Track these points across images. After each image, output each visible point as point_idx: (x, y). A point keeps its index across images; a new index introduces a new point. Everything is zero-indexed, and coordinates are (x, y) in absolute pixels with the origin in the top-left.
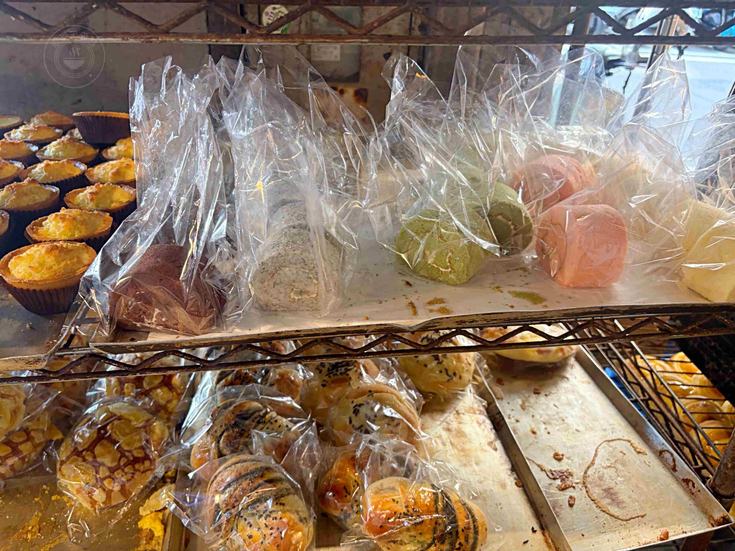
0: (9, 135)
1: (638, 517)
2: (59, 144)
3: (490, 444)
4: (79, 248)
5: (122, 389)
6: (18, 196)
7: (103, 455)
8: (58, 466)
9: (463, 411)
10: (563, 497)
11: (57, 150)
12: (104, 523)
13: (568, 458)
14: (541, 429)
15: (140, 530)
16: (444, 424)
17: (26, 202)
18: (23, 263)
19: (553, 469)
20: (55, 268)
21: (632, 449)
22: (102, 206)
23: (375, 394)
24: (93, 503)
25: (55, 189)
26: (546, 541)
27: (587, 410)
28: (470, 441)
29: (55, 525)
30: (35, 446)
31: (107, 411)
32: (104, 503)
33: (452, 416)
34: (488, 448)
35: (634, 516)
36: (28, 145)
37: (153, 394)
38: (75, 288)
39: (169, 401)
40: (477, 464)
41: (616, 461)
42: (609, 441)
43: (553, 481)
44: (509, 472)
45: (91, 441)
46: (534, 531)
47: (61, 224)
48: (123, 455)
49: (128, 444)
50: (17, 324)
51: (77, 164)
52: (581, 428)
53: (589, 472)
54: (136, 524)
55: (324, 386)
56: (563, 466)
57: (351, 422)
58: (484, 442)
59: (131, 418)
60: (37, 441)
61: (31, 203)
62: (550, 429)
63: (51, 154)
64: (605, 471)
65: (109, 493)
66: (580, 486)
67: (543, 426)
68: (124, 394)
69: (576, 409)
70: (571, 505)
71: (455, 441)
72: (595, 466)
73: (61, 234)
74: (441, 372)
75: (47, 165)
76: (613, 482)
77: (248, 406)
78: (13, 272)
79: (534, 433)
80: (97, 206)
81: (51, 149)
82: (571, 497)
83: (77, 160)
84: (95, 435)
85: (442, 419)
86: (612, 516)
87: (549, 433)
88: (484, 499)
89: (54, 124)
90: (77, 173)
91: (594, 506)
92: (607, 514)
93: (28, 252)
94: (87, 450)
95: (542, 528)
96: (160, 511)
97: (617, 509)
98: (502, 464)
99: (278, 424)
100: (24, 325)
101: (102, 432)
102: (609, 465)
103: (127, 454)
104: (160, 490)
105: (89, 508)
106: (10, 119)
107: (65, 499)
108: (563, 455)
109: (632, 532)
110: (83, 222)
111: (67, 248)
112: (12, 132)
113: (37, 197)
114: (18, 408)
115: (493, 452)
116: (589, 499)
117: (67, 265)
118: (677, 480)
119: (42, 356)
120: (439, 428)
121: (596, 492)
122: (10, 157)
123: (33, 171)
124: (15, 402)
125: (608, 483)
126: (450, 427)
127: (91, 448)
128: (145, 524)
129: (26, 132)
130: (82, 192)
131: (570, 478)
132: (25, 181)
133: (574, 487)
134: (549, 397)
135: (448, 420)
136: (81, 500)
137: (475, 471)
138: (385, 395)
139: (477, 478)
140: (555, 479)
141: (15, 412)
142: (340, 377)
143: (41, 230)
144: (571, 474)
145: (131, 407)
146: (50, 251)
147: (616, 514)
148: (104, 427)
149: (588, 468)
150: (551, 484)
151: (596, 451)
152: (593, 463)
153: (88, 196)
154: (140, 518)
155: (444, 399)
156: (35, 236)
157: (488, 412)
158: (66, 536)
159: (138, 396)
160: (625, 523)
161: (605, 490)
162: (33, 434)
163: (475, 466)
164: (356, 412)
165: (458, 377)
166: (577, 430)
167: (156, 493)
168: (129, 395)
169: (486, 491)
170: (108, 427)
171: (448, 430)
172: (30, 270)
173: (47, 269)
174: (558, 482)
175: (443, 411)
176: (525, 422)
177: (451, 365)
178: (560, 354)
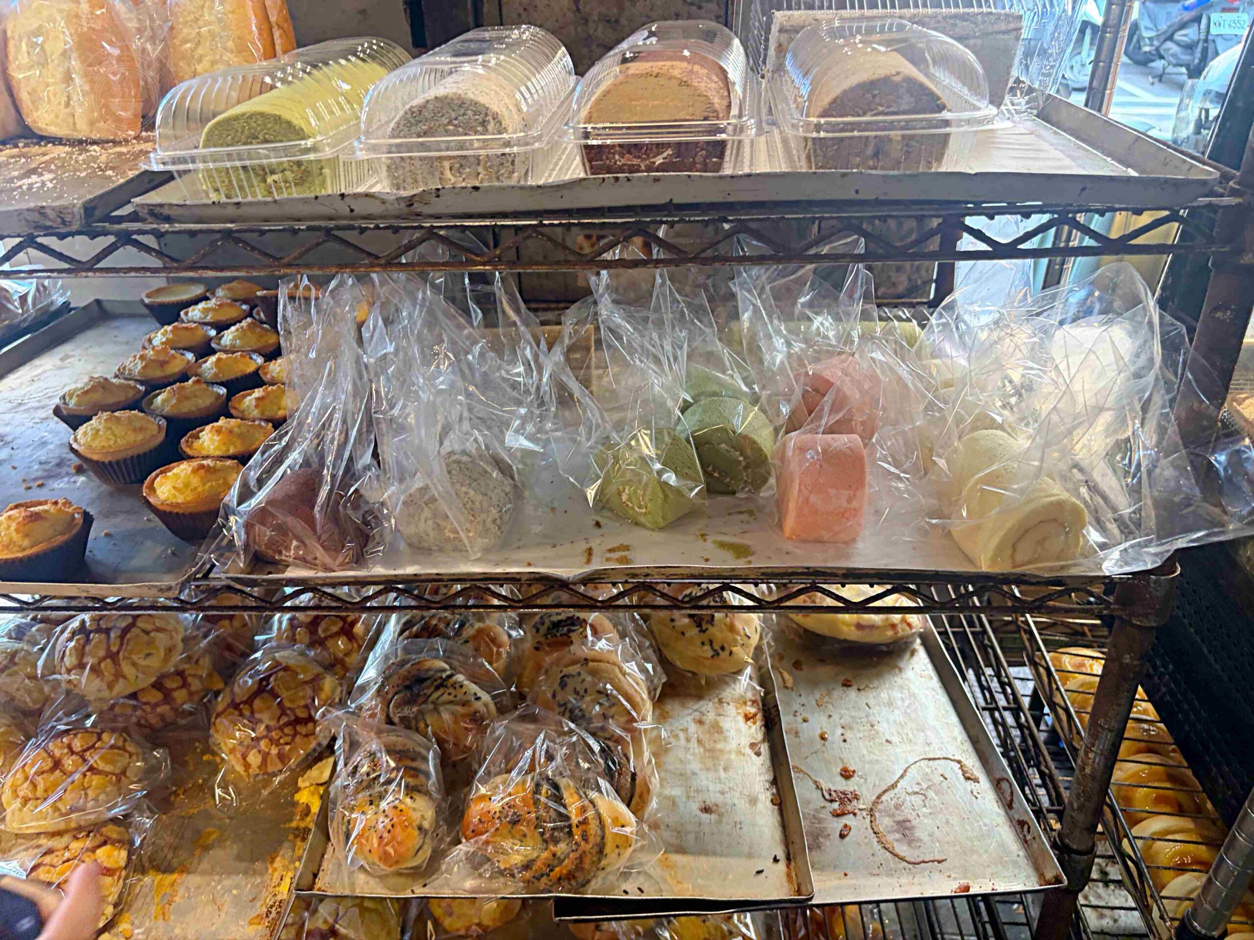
0: (186, 314)
1: (933, 861)
2: (237, 330)
3: (752, 745)
4: (229, 466)
5: (294, 635)
6: (179, 401)
7: (261, 711)
8: (213, 720)
9: (729, 700)
10: (835, 825)
11: (234, 339)
12: (255, 791)
13: (861, 777)
14: (835, 736)
15: (295, 804)
16: (697, 714)
17: (188, 407)
18: (168, 482)
19: (833, 788)
20: (200, 489)
21: (960, 772)
22: (268, 414)
23: (591, 664)
24: (247, 766)
25: (223, 391)
26: (789, 875)
27: (913, 716)
28: (726, 739)
29: (201, 788)
30: (191, 694)
31: (274, 659)
32: (259, 767)
33: (711, 704)
34: (749, 751)
35: (927, 859)
36: (206, 328)
37: (329, 643)
38: (215, 513)
39: (347, 654)
40: (725, 769)
41: (929, 787)
42: (930, 759)
43: (828, 804)
44: (767, 785)
45: (251, 691)
46: (776, 860)
47: (216, 438)
48: (283, 713)
49: (291, 701)
50: (159, 549)
51: (254, 357)
52: (895, 739)
53: (884, 798)
54: (293, 796)
55: (537, 649)
56: (849, 786)
57: (554, 696)
58: (746, 741)
59: (299, 670)
60: (193, 688)
61: (193, 409)
62: (848, 735)
63: (228, 343)
64: (908, 798)
65: (265, 756)
66: (864, 813)
67: (840, 731)
68: (295, 640)
69: (897, 712)
70: (842, 836)
71: (704, 738)
72: (896, 790)
73: (215, 449)
74: (703, 643)
75: (219, 359)
76: (914, 814)
77: (428, 664)
78: (158, 492)
79: (823, 738)
80: (262, 414)
81: (228, 336)
82: (846, 826)
83: (254, 351)
84: (256, 687)
85: (695, 707)
86: (896, 855)
87: (845, 741)
88: (721, 815)
89: (242, 297)
90: (251, 369)
91: (875, 840)
92: (891, 852)
93: (175, 471)
94: (245, 702)
95: (788, 859)
96: (322, 784)
97: (905, 848)
98: (760, 774)
99: (464, 690)
100: (166, 550)
101: (264, 683)
102: (916, 790)
103: (288, 712)
104: (324, 761)
105: (242, 773)
106: (193, 287)
107: (218, 760)
108: (854, 772)
109: (916, 880)
110: (241, 436)
111: (214, 467)
112: (191, 309)
113: (200, 401)
114: (174, 646)
115: (754, 757)
116: (871, 831)
117: (212, 486)
118: (1011, 821)
119: (173, 584)
120: (689, 718)
121: (885, 823)
122: (181, 345)
123: (204, 366)
124: (172, 638)
125: (907, 813)
126: (704, 718)
127: (249, 701)
128: (303, 797)
129: (206, 311)
130: (250, 395)
131: (855, 802)
132: (190, 381)
133: (855, 814)
134: (863, 693)
135: (703, 709)
136: (234, 762)
137: (719, 779)
138: (603, 665)
139: (719, 787)
140: (831, 801)
141: (170, 650)
142: (560, 639)
143: (197, 444)
144: (856, 797)
145: (300, 658)
146: (195, 471)
147: (902, 854)
148: (267, 678)
149: (885, 792)
150: (824, 807)
151: (905, 771)
152: (894, 786)
153: (254, 403)
154: (298, 790)
155: (707, 682)
156: (188, 451)
157: (764, 705)
158: (212, 802)
159: (311, 645)
160: (911, 866)
161: (899, 823)
162: (190, 680)
163: (722, 772)
164: (563, 685)
165: (727, 653)
166: (887, 741)
167: (320, 764)
168: (301, 643)
169: (726, 804)
170: (272, 679)
171: (700, 722)
172: (173, 491)
173: (192, 490)
174: (836, 805)
175: (700, 697)
176: (818, 722)
177: (719, 635)
178: (890, 633)
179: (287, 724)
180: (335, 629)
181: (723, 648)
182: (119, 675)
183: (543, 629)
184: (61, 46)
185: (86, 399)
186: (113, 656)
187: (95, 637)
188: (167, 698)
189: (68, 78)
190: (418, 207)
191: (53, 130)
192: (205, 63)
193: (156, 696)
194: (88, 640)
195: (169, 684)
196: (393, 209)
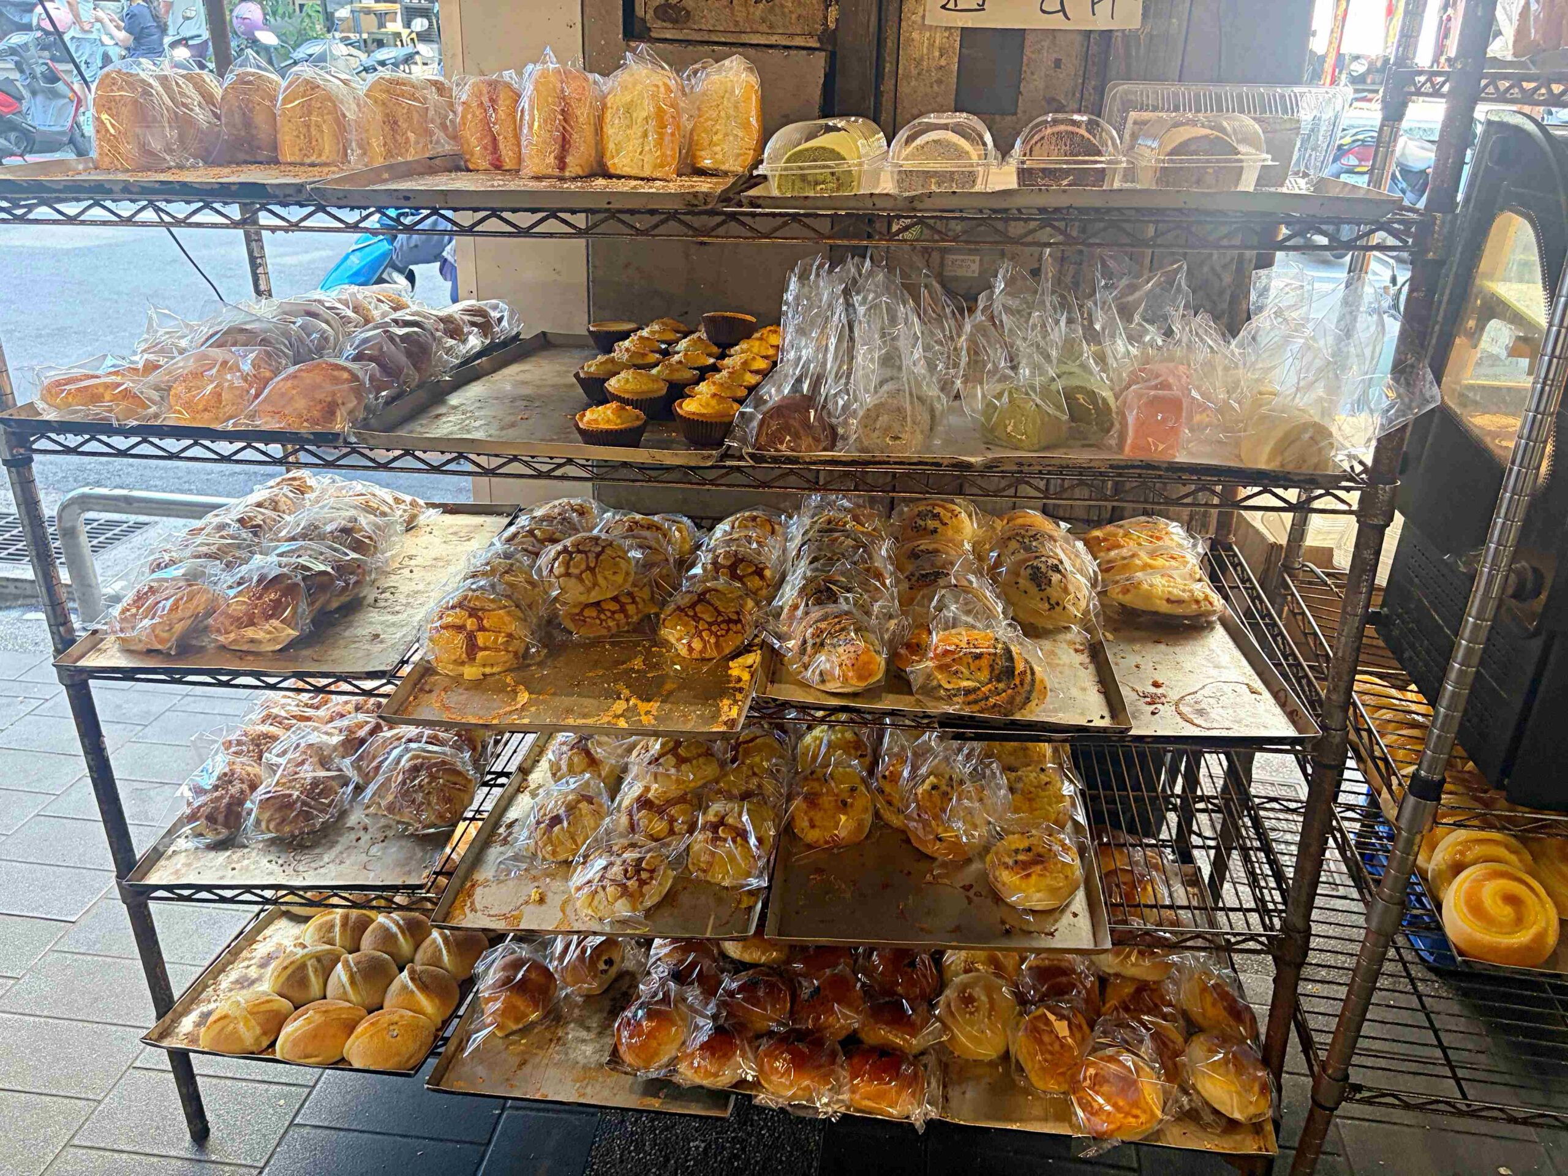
3: (1081, 664)
9: (1061, 640)
10: (1148, 708)
13: (1168, 686)
14: (1147, 666)
15: (730, 676)
19: (1146, 690)
20: (717, 407)
21: (1247, 690)
24: (691, 649)
26: (1110, 714)
27: (1211, 659)
28: (1060, 659)
32: (701, 651)
34: (1078, 666)
35: (1217, 727)
37: (746, 580)
40: (1061, 673)
41: (1222, 695)
42: (1223, 682)
43: (1143, 698)
44: (1094, 683)
46: (1102, 717)
48: (719, 614)
52: (1196, 671)
53: (1187, 698)
54: (726, 672)
56: (1159, 690)
58: (1076, 661)
59: (726, 592)
62: (1158, 667)
64: (1205, 699)
66: (1171, 704)
67: (1151, 664)
69: (1198, 658)
70: (1153, 713)
72: (1197, 695)
74: (1042, 600)
76: (1209, 706)
78: (686, 409)
79: (1138, 667)
82: (1156, 709)
84: (696, 598)
86: (1195, 724)
87: (1155, 669)
91: (1179, 717)
92: (1190, 723)
94: (689, 607)
95: (1112, 717)
97: (1202, 721)
98: (1089, 678)
101: (702, 597)
102: (1212, 695)
103: (723, 614)
105: (686, 656)
108: (1163, 683)
115: (1083, 669)
116: (1175, 712)
121: (1186, 709)
125: (1204, 705)
128: (735, 672)
131: (1163, 699)
133: (1163, 704)
134: (1171, 647)
137: (1057, 677)
139: (1057, 680)
140: (1145, 697)
144: (1165, 696)
147: (1199, 724)
149: (1188, 694)
150: (1141, 700)
151: (1204, 686)
152: (1195, 692)
154: (730, 668)
155: (1044, 630)
160: (1205, 730)
161: (1197, 710)
163: (1058, 674)
165: (1061, 608)
166: (1189, 671)
169: (1063, 689)
170: (707, 595)
172: (699, 407)
174: (1149, 699)
176: (1132, 659)
177: (1055, 594)
178: (1195, 607)
179: (723, 621)
180: (750, 570)
181: (1058, 604)
182: (595, 584)
183: (914, 579)
184: (645, 114)
185: (602, 368)
186: (592, 570)
187: (578, 557)
188: (623, 610)
189: (645, 135)
190: (916, 204)
191: (627, 171)
192: (720, 136)
193: (614, 606)
194: (571, 559)
195: (623, 600)
196: (901, 204)
